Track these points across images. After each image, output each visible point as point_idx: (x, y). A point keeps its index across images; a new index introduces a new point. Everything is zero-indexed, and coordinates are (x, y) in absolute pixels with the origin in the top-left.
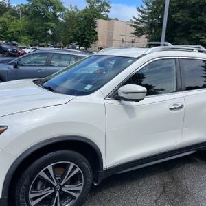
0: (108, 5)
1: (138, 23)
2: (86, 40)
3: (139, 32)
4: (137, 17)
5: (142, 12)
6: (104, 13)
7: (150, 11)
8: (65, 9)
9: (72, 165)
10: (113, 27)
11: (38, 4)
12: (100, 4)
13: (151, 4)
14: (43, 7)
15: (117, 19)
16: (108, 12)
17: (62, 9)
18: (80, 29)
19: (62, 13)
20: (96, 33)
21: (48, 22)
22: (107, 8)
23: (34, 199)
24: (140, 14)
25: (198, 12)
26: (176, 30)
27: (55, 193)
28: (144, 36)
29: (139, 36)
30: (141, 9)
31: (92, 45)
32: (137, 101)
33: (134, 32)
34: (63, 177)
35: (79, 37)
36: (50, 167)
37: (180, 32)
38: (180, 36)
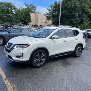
0: (35, 7)
1: (48, 15)
2: (26, 22)
3: (48, 18)
4: (48, 12)
5: (49, 10)
6: (33, 11)
7: (53, 10)
8: (16, 8)
9: (43, 54)
10: (37, 16)
11: (4, 6)
12: (32, 7)
13: (53, 7)
14: (6, 7)
15: (38, 13)
16: (36, 10)
17: (15, 8)
18: (24, 17)
19: (15, 10)
20: (31, 19)
21: (9, 14)
22: (35, 8)
23: (35, 61)
24: (49, 11)
25: (71, 11)
26: (63, 18)
27: (39, 60)
28: (50, 20)
29: (49, 20)
30: (49, 9)
31: (29, 24)
32: (56, 39)
33: (46, 18)
34: (41, 56)
35: (23, 20)
36: (38, 54)
37: (65, 19)
38: (65, 20)
